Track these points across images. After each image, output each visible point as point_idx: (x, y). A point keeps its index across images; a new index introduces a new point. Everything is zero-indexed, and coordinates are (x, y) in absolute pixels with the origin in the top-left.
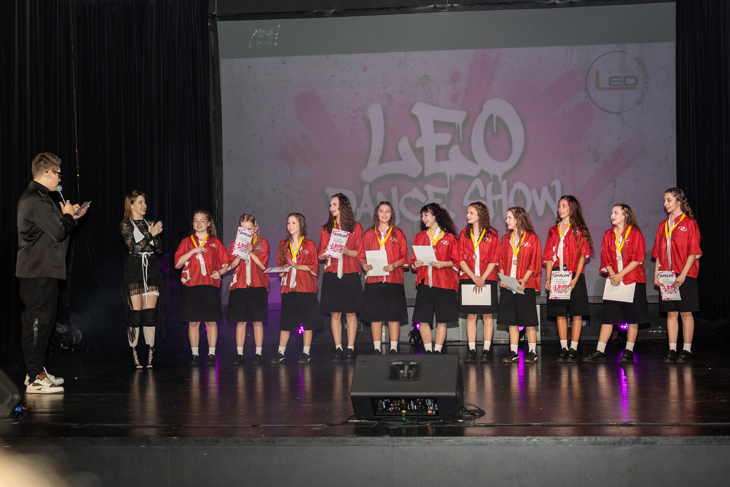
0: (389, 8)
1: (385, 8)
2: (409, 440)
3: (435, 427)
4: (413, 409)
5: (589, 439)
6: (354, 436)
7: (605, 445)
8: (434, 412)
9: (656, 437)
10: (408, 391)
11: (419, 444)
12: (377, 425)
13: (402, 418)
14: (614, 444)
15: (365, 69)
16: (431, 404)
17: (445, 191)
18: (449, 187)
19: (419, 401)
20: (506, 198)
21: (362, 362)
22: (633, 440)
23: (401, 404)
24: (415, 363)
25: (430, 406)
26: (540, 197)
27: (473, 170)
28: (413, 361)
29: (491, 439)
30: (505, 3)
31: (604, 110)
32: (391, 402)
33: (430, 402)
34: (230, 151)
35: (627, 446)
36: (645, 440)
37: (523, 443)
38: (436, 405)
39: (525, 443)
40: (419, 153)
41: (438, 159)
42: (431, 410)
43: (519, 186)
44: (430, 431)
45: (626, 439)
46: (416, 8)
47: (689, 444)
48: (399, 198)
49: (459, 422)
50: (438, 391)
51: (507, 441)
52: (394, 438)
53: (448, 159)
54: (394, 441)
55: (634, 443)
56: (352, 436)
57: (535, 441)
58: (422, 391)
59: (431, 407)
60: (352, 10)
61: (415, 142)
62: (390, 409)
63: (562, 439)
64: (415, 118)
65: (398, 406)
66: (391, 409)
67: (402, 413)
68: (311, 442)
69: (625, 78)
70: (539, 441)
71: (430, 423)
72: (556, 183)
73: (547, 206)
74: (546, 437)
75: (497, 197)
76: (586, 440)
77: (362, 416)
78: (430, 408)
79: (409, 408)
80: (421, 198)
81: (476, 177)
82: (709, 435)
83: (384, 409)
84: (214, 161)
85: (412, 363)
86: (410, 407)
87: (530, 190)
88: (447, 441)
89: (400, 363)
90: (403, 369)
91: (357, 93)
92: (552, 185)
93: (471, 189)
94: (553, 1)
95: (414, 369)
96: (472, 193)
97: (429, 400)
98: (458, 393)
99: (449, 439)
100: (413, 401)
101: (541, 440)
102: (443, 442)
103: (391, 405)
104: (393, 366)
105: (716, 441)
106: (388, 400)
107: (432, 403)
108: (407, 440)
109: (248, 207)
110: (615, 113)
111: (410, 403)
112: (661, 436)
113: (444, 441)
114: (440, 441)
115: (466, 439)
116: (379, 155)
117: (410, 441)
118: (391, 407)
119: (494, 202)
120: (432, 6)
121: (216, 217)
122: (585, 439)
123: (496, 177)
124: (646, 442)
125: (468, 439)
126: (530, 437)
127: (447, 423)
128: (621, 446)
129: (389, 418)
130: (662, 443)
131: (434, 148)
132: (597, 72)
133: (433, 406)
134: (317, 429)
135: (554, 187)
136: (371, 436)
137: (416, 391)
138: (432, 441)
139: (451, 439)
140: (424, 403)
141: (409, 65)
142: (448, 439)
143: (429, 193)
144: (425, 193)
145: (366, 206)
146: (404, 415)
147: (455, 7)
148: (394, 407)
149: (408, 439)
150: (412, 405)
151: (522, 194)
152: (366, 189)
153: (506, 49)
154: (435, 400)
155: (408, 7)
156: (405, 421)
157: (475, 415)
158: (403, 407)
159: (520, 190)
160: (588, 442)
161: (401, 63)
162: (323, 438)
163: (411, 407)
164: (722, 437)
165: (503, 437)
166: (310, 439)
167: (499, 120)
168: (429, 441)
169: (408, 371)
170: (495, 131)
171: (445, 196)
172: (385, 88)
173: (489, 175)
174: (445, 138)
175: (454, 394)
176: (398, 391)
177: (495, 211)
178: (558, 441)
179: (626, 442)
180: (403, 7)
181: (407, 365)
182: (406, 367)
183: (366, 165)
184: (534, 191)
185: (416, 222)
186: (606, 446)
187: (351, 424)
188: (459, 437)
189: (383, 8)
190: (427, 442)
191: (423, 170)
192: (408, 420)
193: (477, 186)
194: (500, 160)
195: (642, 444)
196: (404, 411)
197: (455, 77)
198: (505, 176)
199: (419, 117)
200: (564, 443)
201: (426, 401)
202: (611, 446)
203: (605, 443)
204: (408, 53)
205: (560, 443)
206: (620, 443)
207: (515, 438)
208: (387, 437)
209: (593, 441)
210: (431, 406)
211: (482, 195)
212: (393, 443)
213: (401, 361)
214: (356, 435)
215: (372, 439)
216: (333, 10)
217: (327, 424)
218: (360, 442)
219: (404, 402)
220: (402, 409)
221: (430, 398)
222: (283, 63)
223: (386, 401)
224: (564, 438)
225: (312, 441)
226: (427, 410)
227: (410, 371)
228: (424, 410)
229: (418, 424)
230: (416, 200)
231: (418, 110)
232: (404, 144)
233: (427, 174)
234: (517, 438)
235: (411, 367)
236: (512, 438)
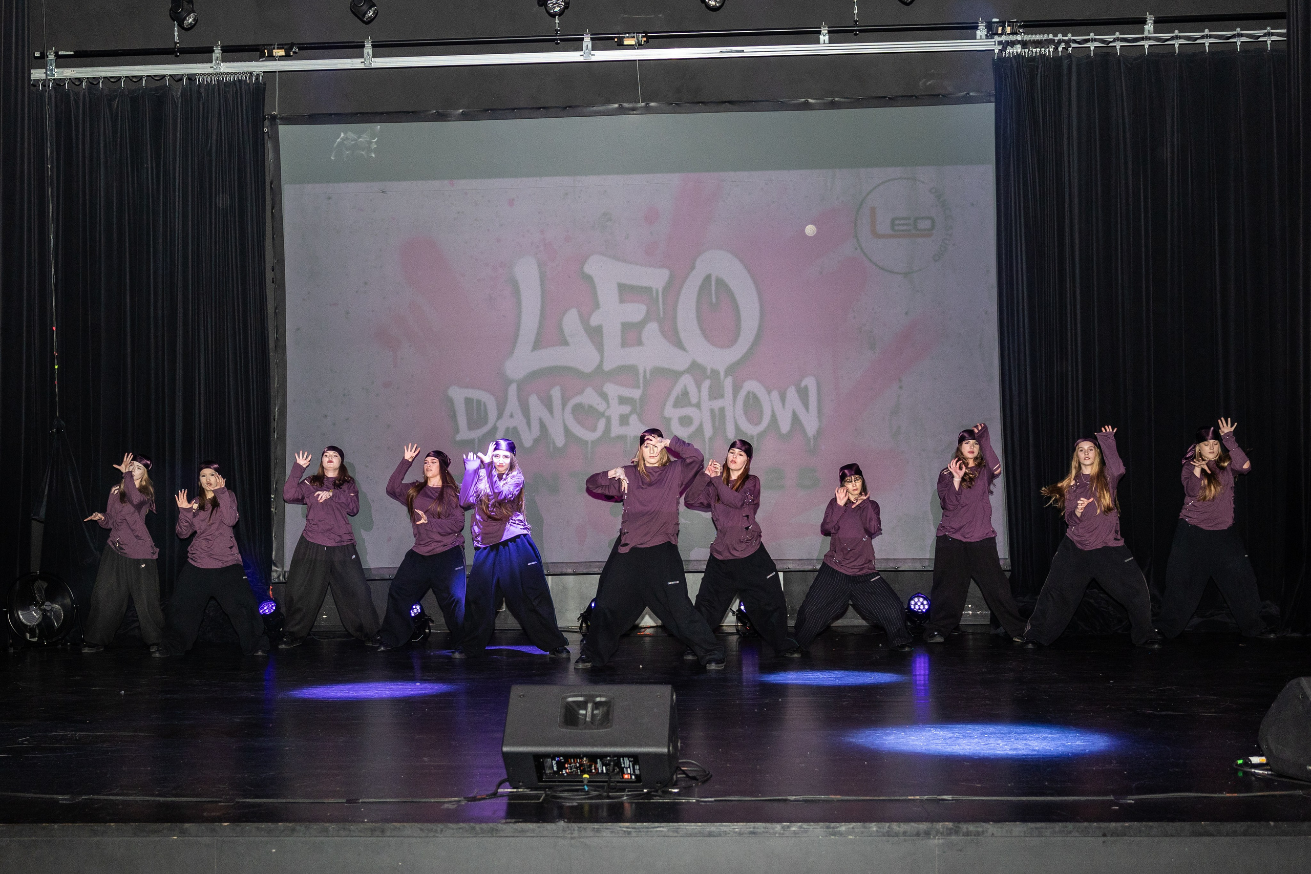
0: (548, 108)
1: (544, 108)
2: (598, 828)
3: (636, 803)
4: (600, 771)
5: (879, 828)
6: (510, 823)
7: (905, 836)
8: (633, 777)
9: (983, 824)
10: (594, 745)
11: (613, 835)
12: (544, 799)
13: (584, 786)
14: (918, 834)
15: (511, 202)
16: (629, 765)
17: (636, 394)
18: (642, 387)
19: (610, 761)
20: (732, 405)
21: (520, 696)
22: (947, 829)
23: (581, 765)
24: (603, 699)
25: (627, 768)
26: (784, 404)
27: (680, 362)
28: (600, 696)
29: (725, 826)
30: (729, 102)
31: (882, 269)
32: (566, 761)
33: (628, 761)
34: (298, 329)
35: (938, 839)
36: (967, 828)
37: (775, 833)
38: (637, 767)
39: (780, 834)
40: (595, 334)
41: (624, 344)
42: (628, 774)
43: (751, 385)
44: (628, 809)
45: (937, 827)
46: (592, 109)
47: (1035, 835)
48: (564, 405)
49: (671, 793)
50: (640, 745)
51: (751, 829)
52: (573, 824)
53: (640, 343)
54: (574, 830)
55: (950, 834)
56: (507, 823)
57: (794, 831)
58: (615, 745)
59: (629, 769)
60: (491, 110)
61: (590, 315)
62: (564, 772)
63: (837, 828)
64: (589, 279)
65: (577, 768)
66: (566, 772)
67: (583, 778)
68: (442, 831)
69: (916, 219)
70: (802, 830)
71: (627, 795)
72: (810, 382)
73: (795, 419)
74: (812, 824)
75: (717, 404)
76: (875, 829)
77: (520, 782)
78: (627, 771)
79: (593, 771)
80: (598, 404)
81: (684, 372)
82: (1066, 821)
83: (554, 771)
84: (272, 344)
85: (598, 699)
86: (596, 769)
87: (769, 392)
88: (657, 831)
89: (581, 699)
90: (586, 709)
91: (499, 240)
92: (803, 384)
93: (677, 390)
94: (803, 100)
95: (601, 709)
96: (677, 398)
97: (626, 760)
98: (671, 748)
99: (660, 827)
100: (601, 761)
101: (804, 828)
102: (651, 831)
103: (566, 766)
104: (568, 703)
105: (1078, 831)
106: (561, 758)
107: (631, 764)
108: (594, 828)
109: (326, 417)
110: (900, 274)
111: (596, 763)
112: (991, 823)
113: (652, 829)
114: (646, 830)
115: (687, 827)
116: (533, 338)
117: (598, 830)
118: (567, 768)
119: (712, 411)
120: (616, 105)
121: (274, 432)
122: (874, 827)
123: (715, 373)
124: (968, 832)
125: (690, 826)
126: (788, 824)
127: (656, 796)
128: (929, 838)
129: (562, 786)
130: (993, 834)
131: (619, 326)
132: (873, 210)
133: (631, 768)
134: (450, 806)
135: (806, 387)
136: (537, 822)
137: (605, 745)
138: (634, 830)
139: (663, 827)
140: (618, 764)
141: (579, 197)
142: (658, 827)
143: (610, 397)
144: (604, 397)
145: (511, 416)
146: (586, 782)
147: (652, 106)
148: (571, 769)
149: (596, 827)
150: (599, 765)
151: (755, 397)
152: (513, 390)
153: (732, 173)
154: (635, 758)
155: (578, 106)
156: (588, 791)
157: (697, 780)
158: (584, 769)
159: (753, 392)
160: (877, 831)
161: (567, 194)
162: (462, 825)
163: (598, 769)
164: (1086, 824)
165: (745, 824)
166: (440, 826)
167: (720, 282)
168: (629, 830)
169: (593, 711)
170: (714, 300)
171: (636, 401)
172: (542, 232)
173: (704, 369)
174: (635, 312)
175: (666, 750)
176: (578, 745)
177: (714, 426)
178: (831, 830)
179: (938, 832)
180: (570, 107)
181: (590, 702)
182: (590, 706)
183: (511, 353)
184: (775, 394)
185: (590, 443)
186: (906, 838)
187: (502, 795)
188: (676, 824)
189: (540, 108)
190: (624, 831)
191: (602, 361)
192: (591, 790)
193: (685, 386)
194: (722, 347)
195: (961, 834)
196: (586, 776)
197: (651, 217)
198: (730, 370)
199: (595, 279)
200: (841, 834)
201: (622, 760)
202: (913, 838)
203: (905, 833)
204: (578, 178)
205: (834, 834)
206: (927, 834)
207: (764, 825)
208: (562, 824)
209: (885, 831)
210: (629, 767)
211: (694, 400)
212: (572, 834)
213: (581, 696)
214: (513, 821)
215: (539, 827)
216: (461, 110)
217: (465, 798)
218: (520, 832)
219: (586, 761)
220: (583, 772)
221: (628, 755)
222: (383, 192)
223: (558, 760)
224: (841, 826)
225: (444, 830)
226: (623, 773)
227: (595, 712)
228: (618, 773)
229: (609, 797)
230: (591, 407)
231: (595, 267)
232: (571, 321)
233: (607, 367)
234: (768, 825)
235: (597, 705)
236: (760, 824)
